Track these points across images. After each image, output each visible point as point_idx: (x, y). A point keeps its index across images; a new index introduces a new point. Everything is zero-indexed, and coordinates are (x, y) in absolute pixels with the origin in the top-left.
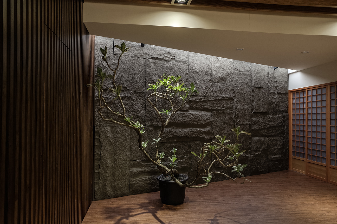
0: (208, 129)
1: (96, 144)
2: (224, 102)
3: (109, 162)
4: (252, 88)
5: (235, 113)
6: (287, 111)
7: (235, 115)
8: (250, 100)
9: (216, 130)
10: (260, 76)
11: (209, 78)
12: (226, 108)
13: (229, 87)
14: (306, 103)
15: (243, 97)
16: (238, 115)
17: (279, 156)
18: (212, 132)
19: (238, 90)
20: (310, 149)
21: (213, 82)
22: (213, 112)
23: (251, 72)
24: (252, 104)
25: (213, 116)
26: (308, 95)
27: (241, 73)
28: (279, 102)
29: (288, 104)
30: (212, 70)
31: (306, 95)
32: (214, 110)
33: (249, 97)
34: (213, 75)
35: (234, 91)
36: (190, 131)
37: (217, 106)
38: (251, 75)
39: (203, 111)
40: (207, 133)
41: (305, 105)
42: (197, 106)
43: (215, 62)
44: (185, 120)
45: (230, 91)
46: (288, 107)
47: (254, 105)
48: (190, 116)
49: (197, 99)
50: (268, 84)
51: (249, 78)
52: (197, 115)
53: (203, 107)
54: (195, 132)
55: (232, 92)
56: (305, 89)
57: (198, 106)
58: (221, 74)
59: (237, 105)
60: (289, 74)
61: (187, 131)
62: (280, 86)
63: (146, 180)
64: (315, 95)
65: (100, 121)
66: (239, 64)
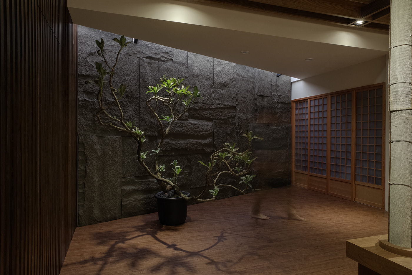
0: (209, 140)
1: (80, 158)
2: (227, 111)
3: (96, 179)
4: (256, 97)
5: (238, 123)
6: (290, 123)
7: (238, 125)
8: (253, 110)
9: (218, 142)
10: (263, 83)
11: (210, 83)
12: (229, 118)
13: (231, 94)
14: (309, 114)
15: (246, 106)
16: (241, 125)
17: (283, 170)
18: (213, 144)
19: (241, 98)
20: (312, 162)
21: (214, 88)
22: (214, 121)
23: (254, 78)
24: (255, 114)
25: (214, 126)
26: (310, 105)
27: (244, 79)
28: (282, 112)
29: (291, 115)
30: (213, 75)
31: (308, 106)
32: (215, 119)
33: (253, 106)
34: (214, 80)
35: (237, 99)
36: (190, 143)
37: (219, 115)
38: (255, 82)
39: (204, 120)
40: (208, 145)
41: (307, 116)
42: (197, 115)
43: (217, 66)
44: (184, 130)
45: (232, 98)
46: (291, 118)
47: (257, 115)
48: (190, 126)
49: (197, 107)
50: (271, 92)
51: (252, 85)
52: (197, 124)
53: (203, 115)
54: (195, 144)
55: (235, 100)
56: (308, 99)
57: (199, 114)
58: (223, 79)
59: (240, 115)
60: (292, 83)
61: (186, 143)
62: (283, 95)
63: (140, 200)
64: (317, 106)
65: (85, 130)
66: (242, 69)
